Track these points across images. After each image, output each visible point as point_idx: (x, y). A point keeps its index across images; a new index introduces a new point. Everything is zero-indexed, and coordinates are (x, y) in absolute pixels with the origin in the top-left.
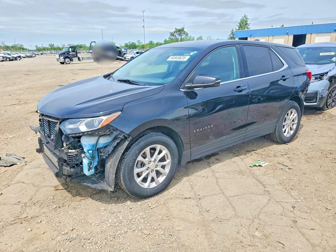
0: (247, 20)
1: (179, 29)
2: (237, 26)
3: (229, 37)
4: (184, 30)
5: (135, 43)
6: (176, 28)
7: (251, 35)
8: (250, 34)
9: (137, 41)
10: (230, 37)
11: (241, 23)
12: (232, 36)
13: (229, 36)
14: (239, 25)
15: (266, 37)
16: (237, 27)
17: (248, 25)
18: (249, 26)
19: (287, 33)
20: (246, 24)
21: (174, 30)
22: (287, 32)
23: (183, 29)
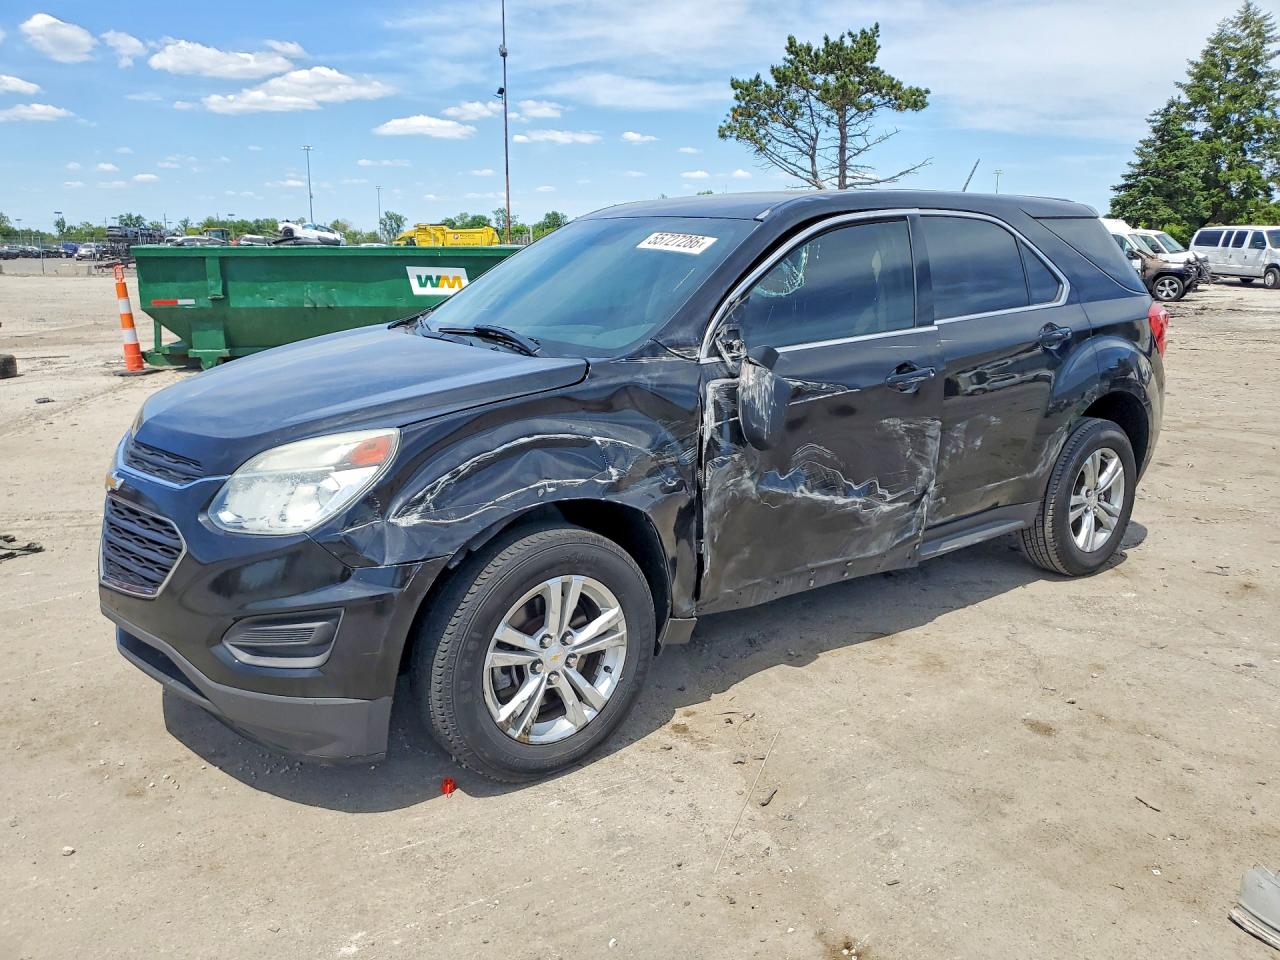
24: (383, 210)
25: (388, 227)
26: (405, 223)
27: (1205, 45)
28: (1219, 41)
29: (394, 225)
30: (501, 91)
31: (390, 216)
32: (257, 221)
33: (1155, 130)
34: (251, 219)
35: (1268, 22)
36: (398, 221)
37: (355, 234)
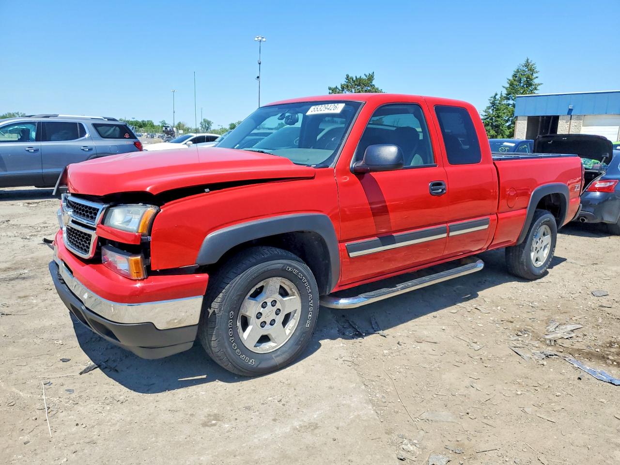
0: (532, 75)
1: (358, 77)
2: (504, 87)
4: (374, 83)
6: (348, 76)
11: (514, 81)
13: (486, 112)
14: (508, 86)
16: (505, 89)
17: (533, 87)
20: (530, 84)
21: (343, 81)
23: (371, 78)
24: (203, 118)
25: (204, 126)
26: (212, 125)
27: (513, 73)
28: (518, 71)
29: (207, 125)
30: (258, 77)
31: (205, 121)
32: (143, 121)
33: (491, 103)
34: (140, 120)
35: (534, 66)
36: (209, 123)
37: (188, 129)
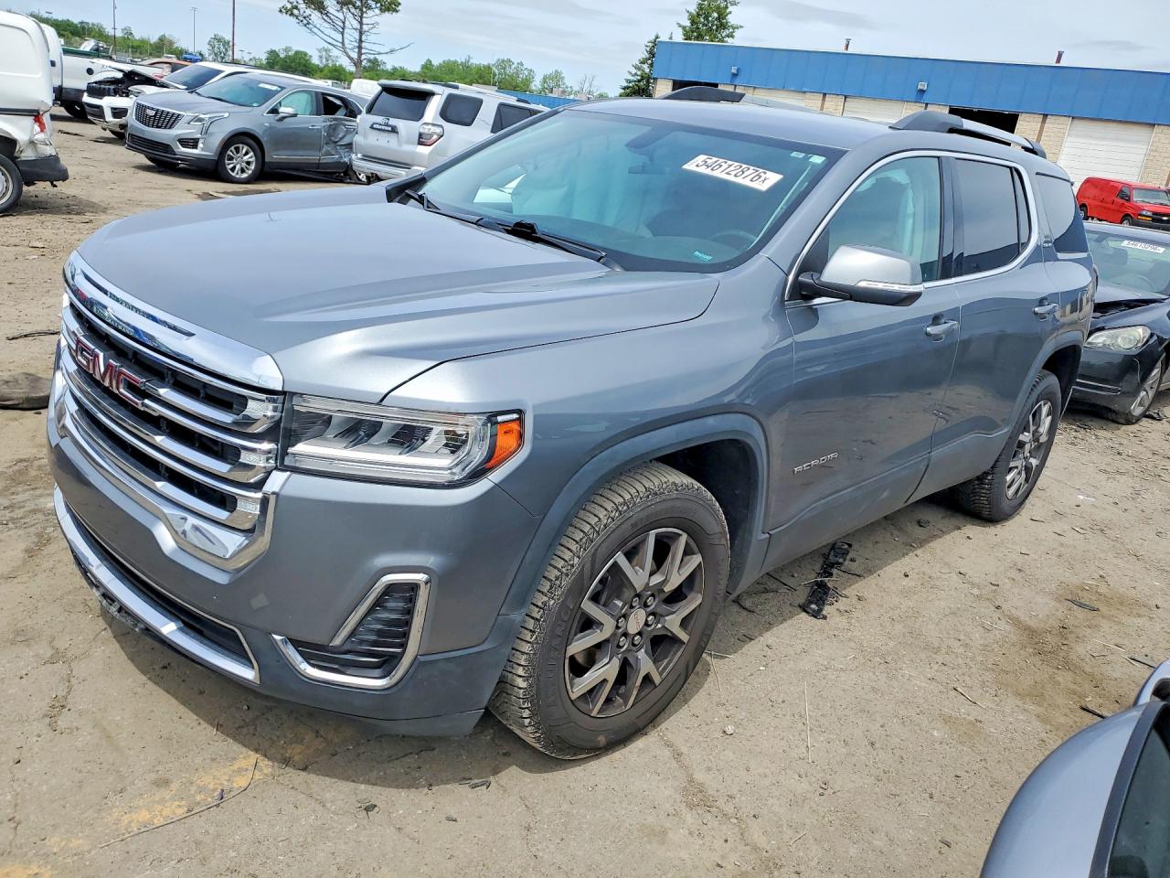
0: (727, 7)
2: (679, 24)
3: (634, 71)
5: (306, 54)
7: (735, 75)
8: (734, 71)
9: (319, 51)
10: (639, 73)
11: (698, 15)
12: (647, 70)
14: (688, 23)
15: (808, 95)
16: (680, 29)
17: (727, 32)
18: (731, 36)
19: (922, 91)
20: (723, 26)
22: (920, 87)
